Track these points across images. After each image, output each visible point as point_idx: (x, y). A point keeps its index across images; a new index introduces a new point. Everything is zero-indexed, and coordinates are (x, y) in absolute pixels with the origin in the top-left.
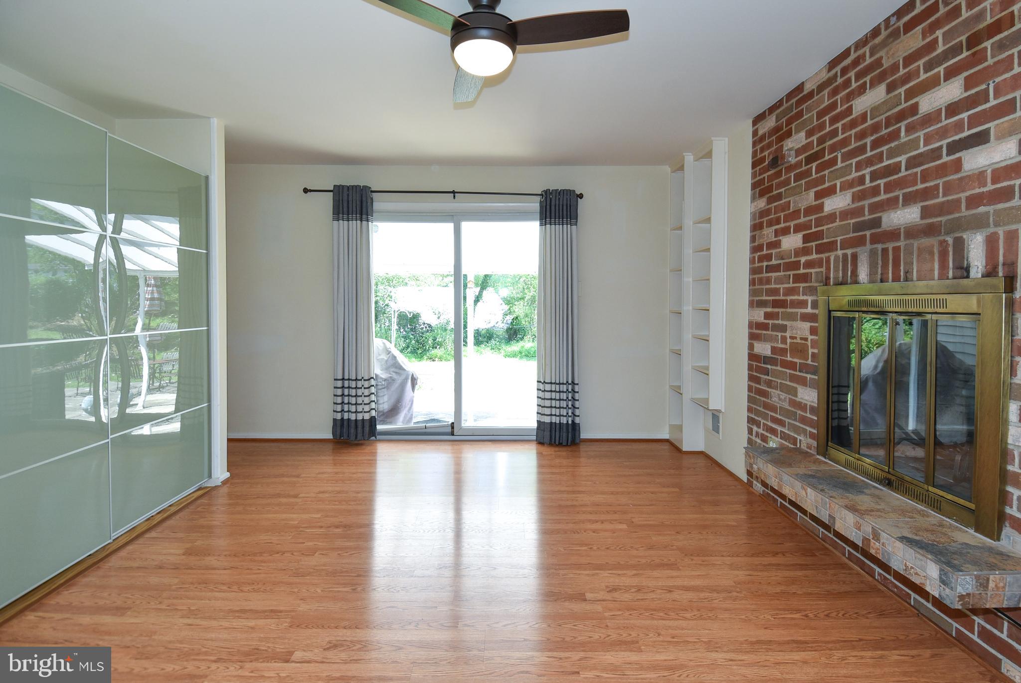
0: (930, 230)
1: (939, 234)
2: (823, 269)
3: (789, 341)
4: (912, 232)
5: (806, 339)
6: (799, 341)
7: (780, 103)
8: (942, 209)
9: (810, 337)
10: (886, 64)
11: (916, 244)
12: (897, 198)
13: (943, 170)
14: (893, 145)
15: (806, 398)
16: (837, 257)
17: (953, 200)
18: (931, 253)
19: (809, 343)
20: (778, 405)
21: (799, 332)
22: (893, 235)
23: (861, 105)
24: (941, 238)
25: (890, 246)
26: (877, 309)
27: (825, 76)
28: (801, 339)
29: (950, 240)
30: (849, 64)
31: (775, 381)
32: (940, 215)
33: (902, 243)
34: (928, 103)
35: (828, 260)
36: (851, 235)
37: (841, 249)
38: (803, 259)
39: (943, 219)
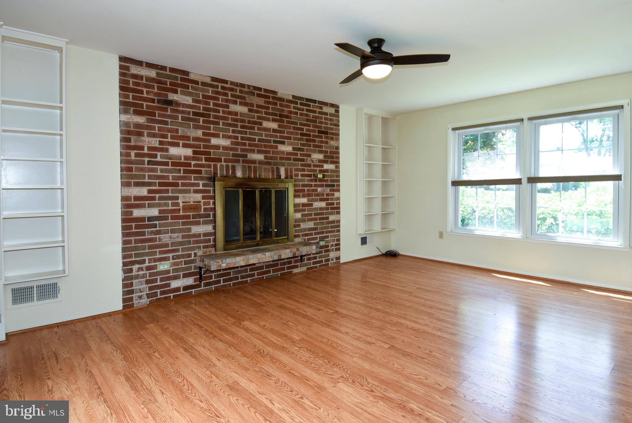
0: (268, 163)
1: (271, 165)
2: (212, 169)
3: (181, 205)
4: (261, 162)
5: (200, 202)
6: (192, 203)
7: (163, 68)
8: (272, 158)
9: (202, 201)
10: (248, 101)
11: (263, 166)
12: (254, 150)
13: (271, 147)
14: (252, 131)
15: (200, 230)
16: (222, 166)
17: (275, 157)
18: (269, 171)
19: (202, 204)
20: (170, 242)
21: (191, 199)
22: (254, 162)
23: (234, 108)
24: (272, 166)
25: (252, 165)
26: (251, 187)
27: (209, 81)
28: (193, 202)
29: (275, 167)
30: (226, 87)
31: (165, 230)
32: (271, 160)
33: (257, 165)
34: (266, 124)
35: (215, 167)
36: (231, 157)
37: (224, 162)
38: (193, 163)
39: (272, 161)
